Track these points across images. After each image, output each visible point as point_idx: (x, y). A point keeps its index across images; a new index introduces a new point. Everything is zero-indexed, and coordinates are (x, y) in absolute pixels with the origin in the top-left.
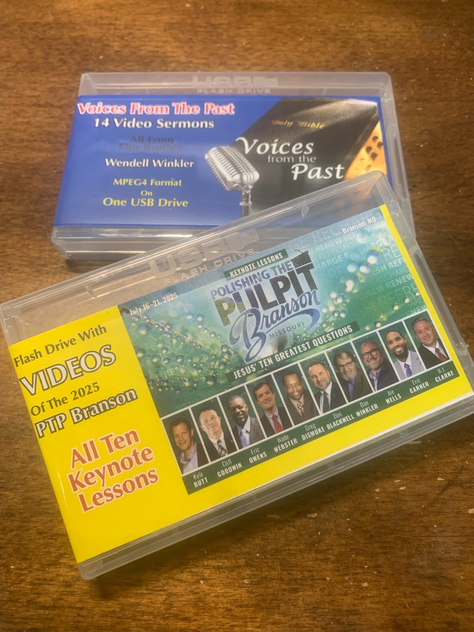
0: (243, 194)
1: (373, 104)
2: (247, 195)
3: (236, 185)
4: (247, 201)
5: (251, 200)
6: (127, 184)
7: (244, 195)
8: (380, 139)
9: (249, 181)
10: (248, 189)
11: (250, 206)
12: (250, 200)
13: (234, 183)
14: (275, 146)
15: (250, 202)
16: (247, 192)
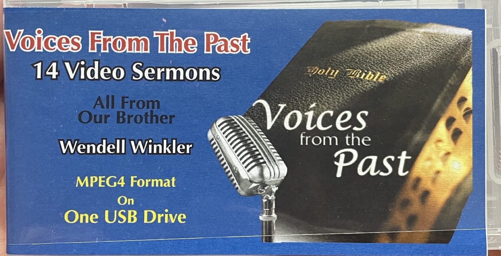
0: (264, 201)
1: (466, 33)
2: (269, 202)
3: (254, 185)
4: (270, 213)
5: (276, 212)
6: (96, 184)
7: (266, 202)
8: (469, 104)
9: (272, 179)
10: (271, 193)
11: (274, 221)
12: (274, 211)
13: (251, 182)
14: (310, 115)
15: (274, 215)
16: (270, 198)
